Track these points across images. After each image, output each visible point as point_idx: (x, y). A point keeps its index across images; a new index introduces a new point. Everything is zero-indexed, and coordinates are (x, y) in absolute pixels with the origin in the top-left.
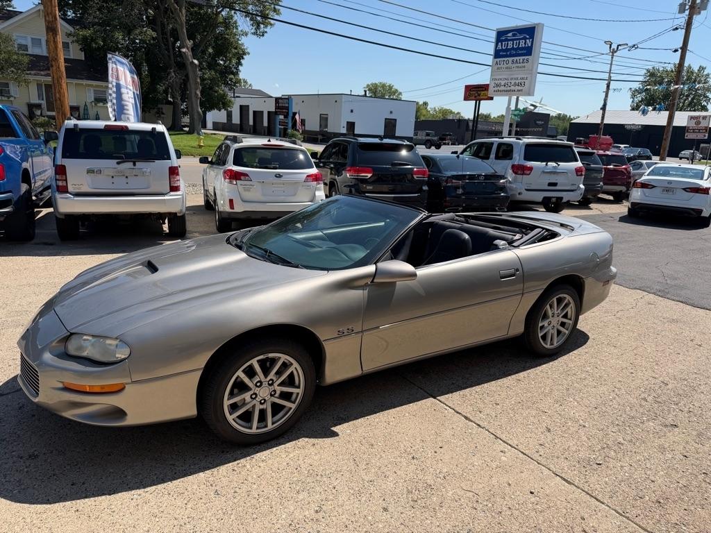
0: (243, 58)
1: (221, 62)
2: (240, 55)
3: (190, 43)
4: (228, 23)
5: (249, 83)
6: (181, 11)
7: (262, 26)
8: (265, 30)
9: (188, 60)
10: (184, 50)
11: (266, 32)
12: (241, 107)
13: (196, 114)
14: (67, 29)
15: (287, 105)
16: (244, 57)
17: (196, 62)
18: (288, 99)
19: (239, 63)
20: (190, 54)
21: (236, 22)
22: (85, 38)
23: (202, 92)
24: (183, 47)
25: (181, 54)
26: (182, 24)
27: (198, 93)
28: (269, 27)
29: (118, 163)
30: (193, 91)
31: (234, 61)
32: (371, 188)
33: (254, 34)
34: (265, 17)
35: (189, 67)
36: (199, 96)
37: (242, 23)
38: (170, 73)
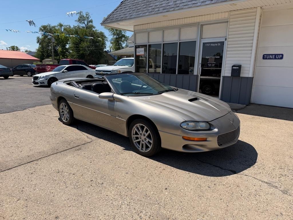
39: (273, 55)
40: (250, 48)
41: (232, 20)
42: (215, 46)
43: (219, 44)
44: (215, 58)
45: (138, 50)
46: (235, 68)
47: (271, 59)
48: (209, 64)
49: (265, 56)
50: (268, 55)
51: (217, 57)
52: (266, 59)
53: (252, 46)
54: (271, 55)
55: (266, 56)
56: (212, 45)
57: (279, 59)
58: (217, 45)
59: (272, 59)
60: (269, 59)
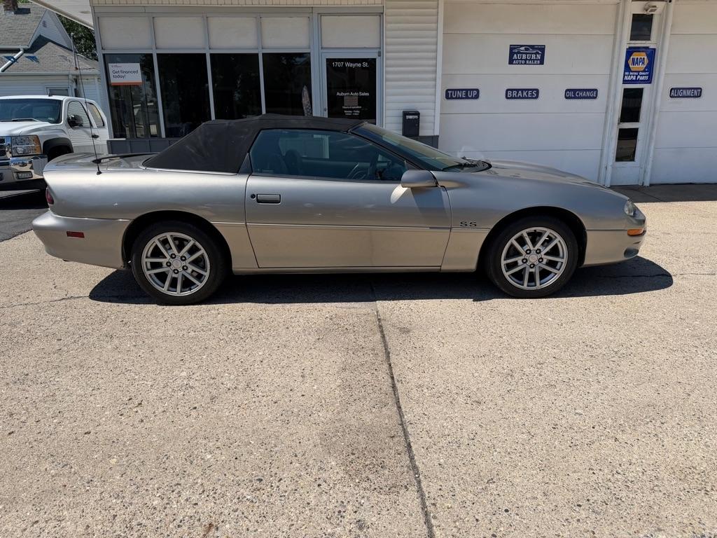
39: (462, 90)
40: (432, 76)
41: (390, 10)
42: (356, 67)
43: (365, 65)
44: (360, 97)
45: (116, 69)
46: (411, 117)
47: (459, 98)
48: (347, 110)
49: (450, 92)
50: (454, 90)
51: (363, 94)
52: (452, 98)
53: (435, 72)
54: (459, 90)
55: (451, 94)
56: (348, 64)
57: (472, 98)
58: (359, 65)
59: (462, 98)
60: (456, 98)
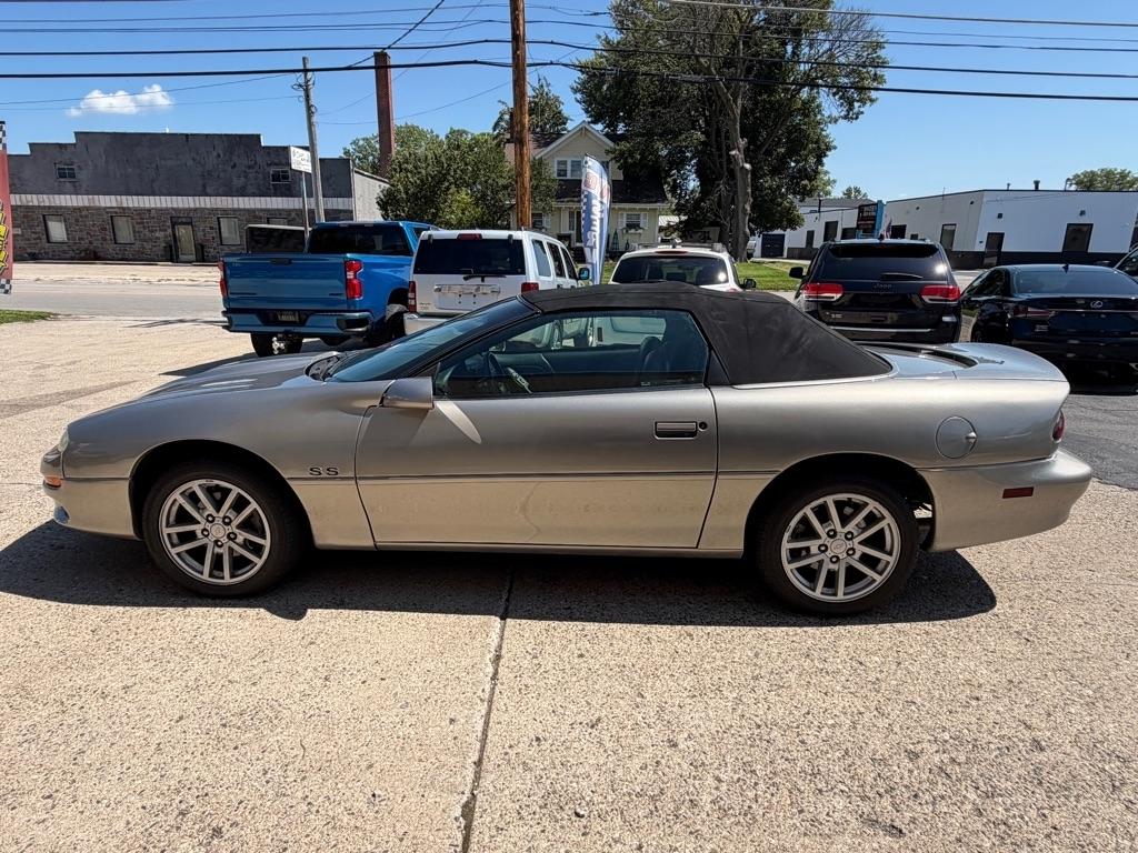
0: (825, 156)
1: (793, 164)
2: (821, 153)
3: (742, 143)
4: (808, 109)
5: (863, 192)
6: (735, 101)
7: (856, 104)
8: (862, 109)
9: (738, 164)
10: (733, 153)
11: (862, 113)
12: (827, 224)
13: (741, 235)
14: (606, 144)
15: (874, 214)
16: (828, 153)
17: (748, 166)
18: (876, 204)
19: (820, 162)
20: (741, 156)
21: (819, 106)
22: (622, 153)
23: (753, 208)
24: (733, 149)
25: (730, 159)
26: (735, 118)
27: (748, 207)
28: (868, 103)
29: (466, 279)
30: (741, 205)
31: (812, 160)
32: (839, 316)
33: (846, 117)
34: (861, 89)
35: (738, 174)
36: (749, 211)
37: (828, 104)
38: (718, 185)
